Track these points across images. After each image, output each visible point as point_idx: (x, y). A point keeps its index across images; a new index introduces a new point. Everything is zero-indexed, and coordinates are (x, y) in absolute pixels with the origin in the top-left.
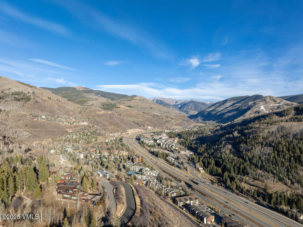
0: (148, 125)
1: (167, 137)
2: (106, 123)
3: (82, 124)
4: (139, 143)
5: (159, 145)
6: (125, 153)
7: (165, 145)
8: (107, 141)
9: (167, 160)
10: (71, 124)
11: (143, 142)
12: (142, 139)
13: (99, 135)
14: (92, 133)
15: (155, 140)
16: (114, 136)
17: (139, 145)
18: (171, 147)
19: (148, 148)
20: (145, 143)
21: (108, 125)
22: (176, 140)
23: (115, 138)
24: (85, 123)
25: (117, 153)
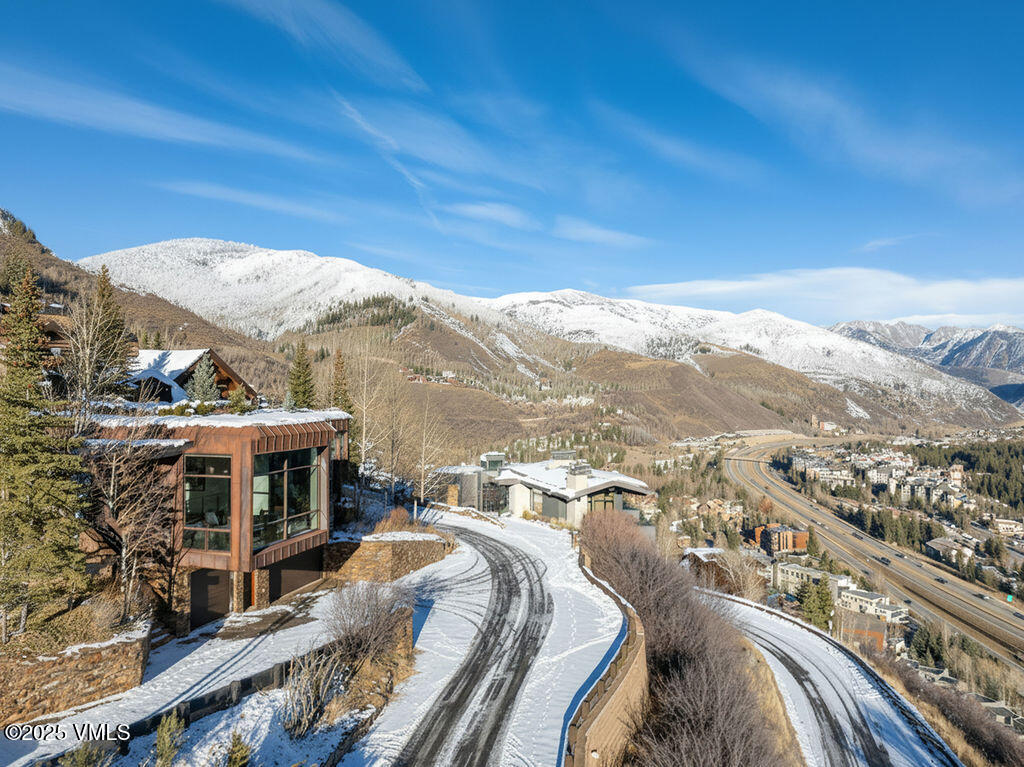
0: (823, 418)
1: (910, 464)
2: (658, 404)
3: (575, 401)
4: (790, 480)
5: (878, 489)
6: (731, 512)
7: (907, 488)
8: (660, 463)
9: (935, 555)
10: (535, 400)
11: (803, 475)
12: (799, 465)
13: (634, 442)
14: (607, 436)
15: (859, 473)
16: (689, 451)
17: (787, 486)
18: (943, 497)
19: (833, 502)
20: (815, 480)
21: (664, 409)
22: (957, 474)
23: (691, 456)
24: (585, 401)
25: (694, 507)
